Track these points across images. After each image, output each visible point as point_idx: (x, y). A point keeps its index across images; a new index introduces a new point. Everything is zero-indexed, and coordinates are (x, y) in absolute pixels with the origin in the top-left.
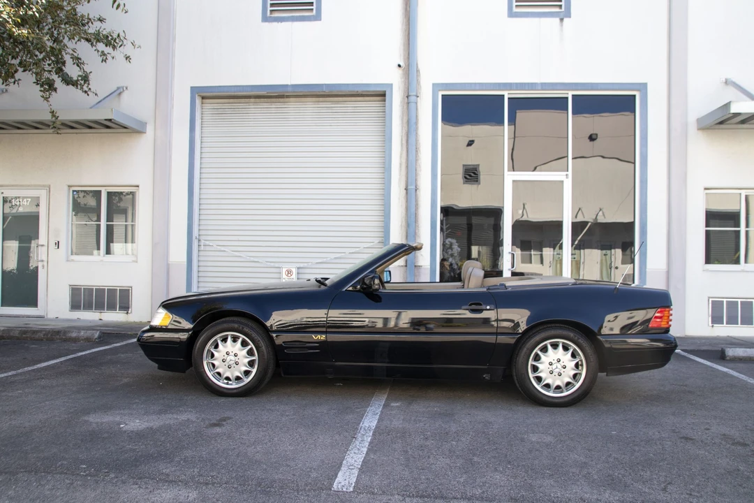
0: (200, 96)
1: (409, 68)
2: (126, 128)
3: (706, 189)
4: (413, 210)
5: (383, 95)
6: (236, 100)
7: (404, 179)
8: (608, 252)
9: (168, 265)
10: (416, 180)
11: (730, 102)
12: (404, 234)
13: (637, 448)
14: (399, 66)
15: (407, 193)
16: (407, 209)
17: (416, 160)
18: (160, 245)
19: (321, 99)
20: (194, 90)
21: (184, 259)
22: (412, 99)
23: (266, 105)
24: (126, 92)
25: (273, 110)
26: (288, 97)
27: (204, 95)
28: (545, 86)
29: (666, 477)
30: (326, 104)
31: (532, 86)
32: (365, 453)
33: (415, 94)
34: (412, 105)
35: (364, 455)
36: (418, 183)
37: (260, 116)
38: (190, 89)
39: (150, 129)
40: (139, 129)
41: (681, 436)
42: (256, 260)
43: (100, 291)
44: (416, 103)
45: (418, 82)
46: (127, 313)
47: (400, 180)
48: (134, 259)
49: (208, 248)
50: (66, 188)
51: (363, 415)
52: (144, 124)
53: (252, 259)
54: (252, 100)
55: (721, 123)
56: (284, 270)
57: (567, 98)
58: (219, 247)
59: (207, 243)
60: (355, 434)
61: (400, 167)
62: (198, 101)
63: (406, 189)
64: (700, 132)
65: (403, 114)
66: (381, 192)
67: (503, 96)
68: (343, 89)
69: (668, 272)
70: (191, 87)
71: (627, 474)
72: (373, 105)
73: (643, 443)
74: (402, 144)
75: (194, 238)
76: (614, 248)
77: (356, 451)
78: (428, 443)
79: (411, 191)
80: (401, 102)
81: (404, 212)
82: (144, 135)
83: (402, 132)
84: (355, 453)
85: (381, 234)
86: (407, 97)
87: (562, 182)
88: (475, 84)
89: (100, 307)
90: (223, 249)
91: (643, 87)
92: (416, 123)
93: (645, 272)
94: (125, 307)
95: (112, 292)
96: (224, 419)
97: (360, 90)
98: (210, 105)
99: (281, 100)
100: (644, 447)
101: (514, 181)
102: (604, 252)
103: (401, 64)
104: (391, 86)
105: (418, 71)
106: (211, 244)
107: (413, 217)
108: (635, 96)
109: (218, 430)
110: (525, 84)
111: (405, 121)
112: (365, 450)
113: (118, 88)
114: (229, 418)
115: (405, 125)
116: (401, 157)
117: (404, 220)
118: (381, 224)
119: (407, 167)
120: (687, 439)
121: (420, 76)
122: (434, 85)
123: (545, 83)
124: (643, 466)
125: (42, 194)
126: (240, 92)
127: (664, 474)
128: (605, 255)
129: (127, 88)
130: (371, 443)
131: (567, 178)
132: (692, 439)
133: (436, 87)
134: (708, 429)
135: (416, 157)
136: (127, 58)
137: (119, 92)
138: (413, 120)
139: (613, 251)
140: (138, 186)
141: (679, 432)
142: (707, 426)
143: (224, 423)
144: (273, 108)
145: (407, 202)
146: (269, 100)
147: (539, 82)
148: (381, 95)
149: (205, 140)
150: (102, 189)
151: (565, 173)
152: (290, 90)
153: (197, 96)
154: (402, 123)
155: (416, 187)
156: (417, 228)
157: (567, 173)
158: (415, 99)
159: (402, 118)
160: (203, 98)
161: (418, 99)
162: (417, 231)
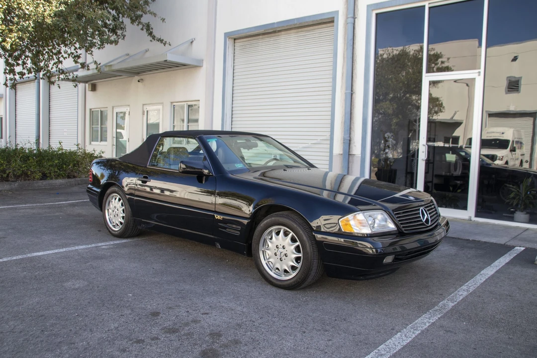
0: (231, 38)
2: (185, 65)
6: (250, 39)
7: (345, 85)
10: (352, 85)
16: (345, 108)
17: (353, 70)
19: (300, 30)
20: (227, 35)
23: (268, 39)
26: (279, 31)
34: (349, 26)
36: (354, 88)
37: (265, 45)
38: (224, 34)
39: (206, 64)
40: (198, 65)
44: (353, 24)
45: (356, 6)
47: (342, 87)
50: (170, 103)
52: (201, 61)
54: (261, 37)
61: (343, 75)
62: (230, 43)
65: (345, 34)
67: (425, 6)
68: (307, 20)
72: (325, 30)
80: (344, 24)
81: (343, 111)
82: (202, 68)
83: (344, 49)
86: (346, 19)
87: (475, 79)
92: (353, 39)
97: (318, 19)
98: (239, 43)
99: (277, 34)
101: (430, 82)
104: (337, 12)
119: (346, 76)
122: (368, 6)
125: (160, 107)
126: (249, 32)
129: (195, 40)
131: (479, 75)
133: (370, 8)
135: (353, 67)
140: (199, 101)
145: (345, 103)
148: (328, 21)
150: (185, 103)
151: (477, 71)
152: (276, 26)
153: (227, 39)
154: (345, 41)
155: (352, 91)
156: (352, 124)
157: (479, 70)
158: (351, 20)
159: (345, 37)
160: (235, 39)
161: (356, 20)
162: (352, 127)
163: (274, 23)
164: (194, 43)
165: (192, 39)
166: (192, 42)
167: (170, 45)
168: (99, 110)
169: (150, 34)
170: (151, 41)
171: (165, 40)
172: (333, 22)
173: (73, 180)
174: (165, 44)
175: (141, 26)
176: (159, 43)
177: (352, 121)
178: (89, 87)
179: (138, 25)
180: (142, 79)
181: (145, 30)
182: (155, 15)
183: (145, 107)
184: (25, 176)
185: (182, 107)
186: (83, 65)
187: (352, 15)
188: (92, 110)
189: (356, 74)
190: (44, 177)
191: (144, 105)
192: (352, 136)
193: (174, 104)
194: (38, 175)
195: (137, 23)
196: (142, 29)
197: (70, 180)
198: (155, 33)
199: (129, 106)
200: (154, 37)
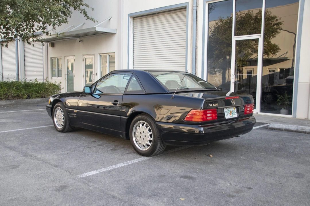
0: (132, 17)
4: (194, 57)
6: (143, 17)
17: (197, 35)
23: (152, 18)
34: (194, 11)
36: (197, 45)
37: (150, 21)
38: (127, 15)
39: (117, 32)
40: (114, 32)
44: (196, 10)
47: (191, 44)
50: (99, 54)
52: (116, 30)
54: (148, 16)
61: (191, 38)
62: (131, 20)
68: (172, 7)
72: (181, 13)
74: (192, 28)
79: (194, 49)
80: (191, 10)
81: (192, 58)
82: (116, 34)
83: (192, 23)
86: (193, 7)
87: (258, 39)
92: (196, 18)
93: (298, 84)
97: (178, 7)
98: (136, 20)
99: (157, 15)
101: (236, 41)
104: (188, 3)
107: (194, 60)
116: (191, 34)
117: (192, 61)
125: (93, 56)
126: (142, 14)
131: (261, 37)
138: (194, 17)
140: (115, 53)
145: (192, 53)
148: (183, 8)
150: (107, 54)
151: (259, 34)
152: (156, 10)
153: (130, 18)
154: (192, 19)
155: (196, 47)
156: (196, 64)
157: (261, 34)
158: (195, 8)
159: (192, 17)
160: (134, 18)
161: (198, 7)
162: (196, 66)
166: (110, 19)
167: (97, 22)
168: (57, 58)
169: (86, 15)
170: (86, 19)
171: (94, 19)
172: (186, 8)
173: (45, 99)
174: (94, 21)
175: (80, 11)
176: (91, 20)
177: (196, 63)
178: (50, 45)
179: (79, 10)
180: (82, 40)
181: (83, 13)
182: (88, 6)
183: (84, 56)
184: (18, 97)
185: (106, 57)
186: (47, 33)
187: (195, 5)
188: (52, 58)
189: (198, 37)
190: (29, 97)
191: (83, 55)
192: (196, 71)
193: (101, 55)
194: (26, 96)
195: (78, 9)
196: (81, 13)
197: (43, 99)
198: (88, 15)
199: (74, 56)
200: (88, 17)
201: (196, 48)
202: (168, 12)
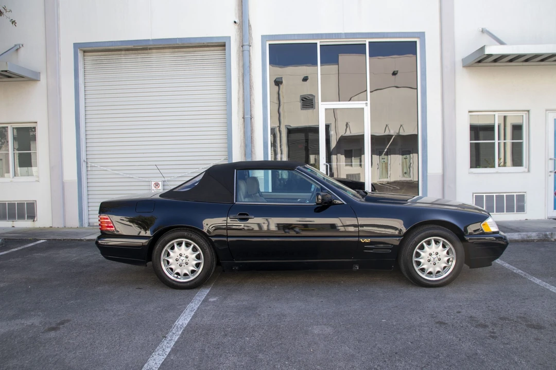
0: (82, 50)
1: (243, 24)
3: (470, 112)
4: (249, 134)
5: (224, 45)
6: (110, 53)
7: (241, 110)
8: (408, 156)
9: (63, 184)
10: (251, 111)
11: (484, 46)
12: (244, 152)
13: (399, 336)
14: (235, 22)
15: (244, 121)
16: (245, 133)
17: (250, 95)
18: (56, 168)
19: (176, 50)
20: (77, 46)
21: (75, 178)
22: (246, 48)
23: (133, 56)
24: (22, 48)
25: (140, 60)
26: (150, 49)
27: (85, 50)
28: (348, 35)
29: (417, 366)
30: (180, 54)
31: (337, 36)
32: (167, 353)
33: (248, 44)
34: (246, 53)
35: (165, 356)
36: (253, 113)
39: (43, 78)
40: (34, 78)
41: (437, 321)
42: (131, 176)
43: (12, 205)
44: (249, 51)
45: (250, 34)
46: (34, 221)
47: (238, 111)
48: (37, 179)
49: (94, 169)
51: (182, 312)
52: (38, 74)
53: (128, 176)
54: (123, 52)
55: (480, 62)
56: (153, 183)
57: (365, 44)
58: (102, 168)
59: (93, 164)
60: (167, 333)
61: (239, 101)
62: (80, 54)
63: (243, 118)
64: (465, 70)
65: (239, 61)
66: (225, 120)
67: (317, 43)
68: (193, 41)
69: (443, 176)
70: (74, 44)
71: (385, 366)
72: (216, 54)
73: (406, 330)
74: (239, 83)
75: (82, 161)
76: (412, 153)
77: (161, 353)
78: (225, 340)
79: (247, 119)
80: (238, 51)
81: (243, 136)
82: (39, 82)
83: (239, 74)
84: (159, 354)
85: (226, 153)
86: (242, 46)
87: (363, 109)
88: (295, 35)
89: (12, 217)
90: (105, 168)
91: (422, 35)
92: (250, 67)
93: (427, 175)
94: (32, 217)
95: (21, 205)
96: (62, 323)
97: (205, 42)
98: (90, 57)
99: (146, 51)
100: (405, 335)
101: (326, 109)
102: (404, 156)
103: (237, 21)
104: (229, 38)
105: (250, 26)
106: (96, 165)
107: (249, 139)
108: (416, 42)
109: (52, 334)
110: (332, 34)
111: (241, 64)
112: (168, 350)
113: (15, 45)
114: (68, 321)
115: (241, 69)
116: (239, 93)
117: (242, 141)
118: (226, 145)
119: (244, 101)
120: (441, 323)
121: (251, 29)
122: (262, 36)
123: (348, 33)
124: (401, 356)
126: (112, 46)
127: (416, 363)
128: (405, 158)
129: (22, 45)
130: (177, 342)
131: (366, 106)
132: (445, 324)
133: (264, 38)
134: (459, 312)
135: (250, 93)
136: (13, 22)
137: (17, 49)
138: (247, 64)
139: (411, 155)
140: (36, 123)
141: (436, 317)
142: (459, 310)
143: (61, 326)
144: (140, 57)
145: (244, 128)
146: (136, 52)
147: (343, 32)
148: (222, 45)
149: (87, 84)
150: (10, 125)
151: (365, 102)
152: (151, 43)
153: (79, 51)
154: (239, 67)
155: (251, 115)
157: (366, 102)
159: (239, 63)
160: (84, 52)
161: (251, 48)
162: (253, 150)
163: (148, 40)
164: (22, 51)
165: (19, 45)
166: (17, 50)
177: (252, 145)
192: (253, 158)
201: (251, 118)
202: (174, 50)
